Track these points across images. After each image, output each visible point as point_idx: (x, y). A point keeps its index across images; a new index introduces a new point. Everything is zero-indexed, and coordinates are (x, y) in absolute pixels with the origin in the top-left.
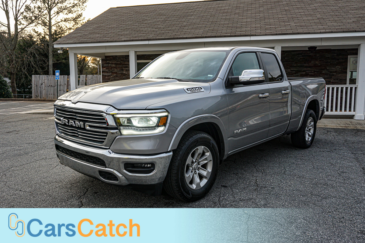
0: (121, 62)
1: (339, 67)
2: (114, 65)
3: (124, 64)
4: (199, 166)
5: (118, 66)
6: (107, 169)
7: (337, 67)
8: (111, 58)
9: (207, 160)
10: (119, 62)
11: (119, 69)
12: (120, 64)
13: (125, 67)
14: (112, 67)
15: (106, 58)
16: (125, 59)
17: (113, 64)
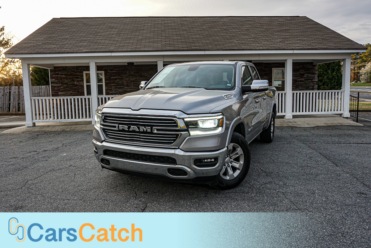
0: (72, 73)
1: (266, 77)
2: (64, 76)
3: (75, 75)
4: (232, 160)
5: (68, 77)
6: (177, 166)
7: (264, 77)
8: (60, 68)
9: (238, 154)
10: (70, 73)
11: (70, 79)
12: (71, 75)
13: (75, 78)
14: (62, 78)
15: (54, 68)
16: (76, 69)
17: (62, 75)
